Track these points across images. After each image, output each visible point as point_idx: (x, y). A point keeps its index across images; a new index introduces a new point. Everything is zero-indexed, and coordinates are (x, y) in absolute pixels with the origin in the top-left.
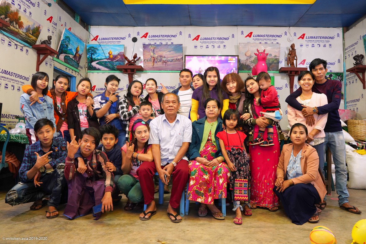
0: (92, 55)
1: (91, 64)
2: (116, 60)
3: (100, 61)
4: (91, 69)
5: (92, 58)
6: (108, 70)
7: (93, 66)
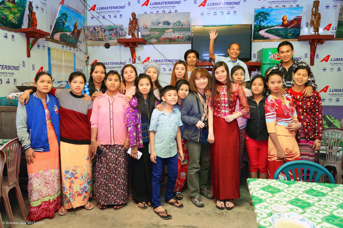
0: (261, 22)
1: (258, 32)
2: (291, 27)
3: (270, 29)
4: (257, 38)
5: (260, 26)
6: (279, 38)
7: (260, 35)
